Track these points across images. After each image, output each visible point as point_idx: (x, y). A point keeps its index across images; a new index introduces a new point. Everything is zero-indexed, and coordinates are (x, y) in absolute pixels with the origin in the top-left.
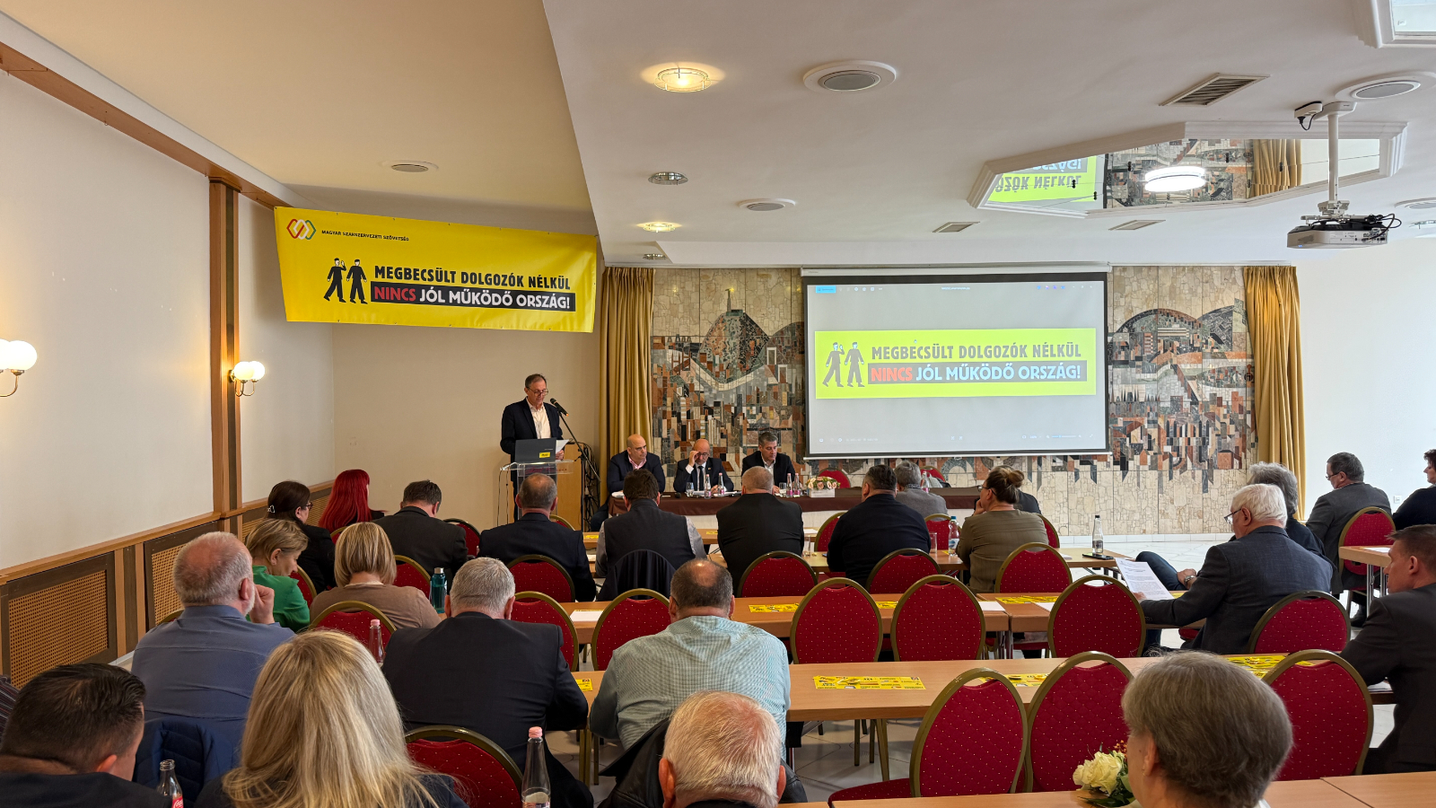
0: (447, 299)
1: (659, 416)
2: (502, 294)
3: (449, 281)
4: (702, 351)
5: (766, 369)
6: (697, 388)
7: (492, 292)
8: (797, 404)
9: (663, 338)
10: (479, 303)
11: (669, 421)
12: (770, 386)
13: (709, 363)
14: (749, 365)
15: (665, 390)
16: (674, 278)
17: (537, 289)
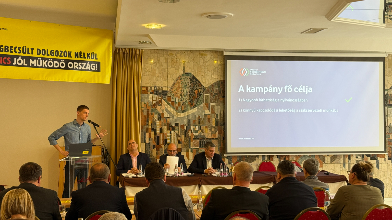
0: (29, 64)
1: (145, 131)
2: (60, 62)
3: (30, 54)
4: (169, 95)
5: (204, 106)
6: (165, 115)
7: (54, 60)
8: (220, 125)
9: (147, 88)
10: (46, 66)
11: (150, 134)
12: (206, 115)
13: (172, 102)
14: (194, 103)
15: (148, 116)
16: (154, 54)
17: (79, 59)
